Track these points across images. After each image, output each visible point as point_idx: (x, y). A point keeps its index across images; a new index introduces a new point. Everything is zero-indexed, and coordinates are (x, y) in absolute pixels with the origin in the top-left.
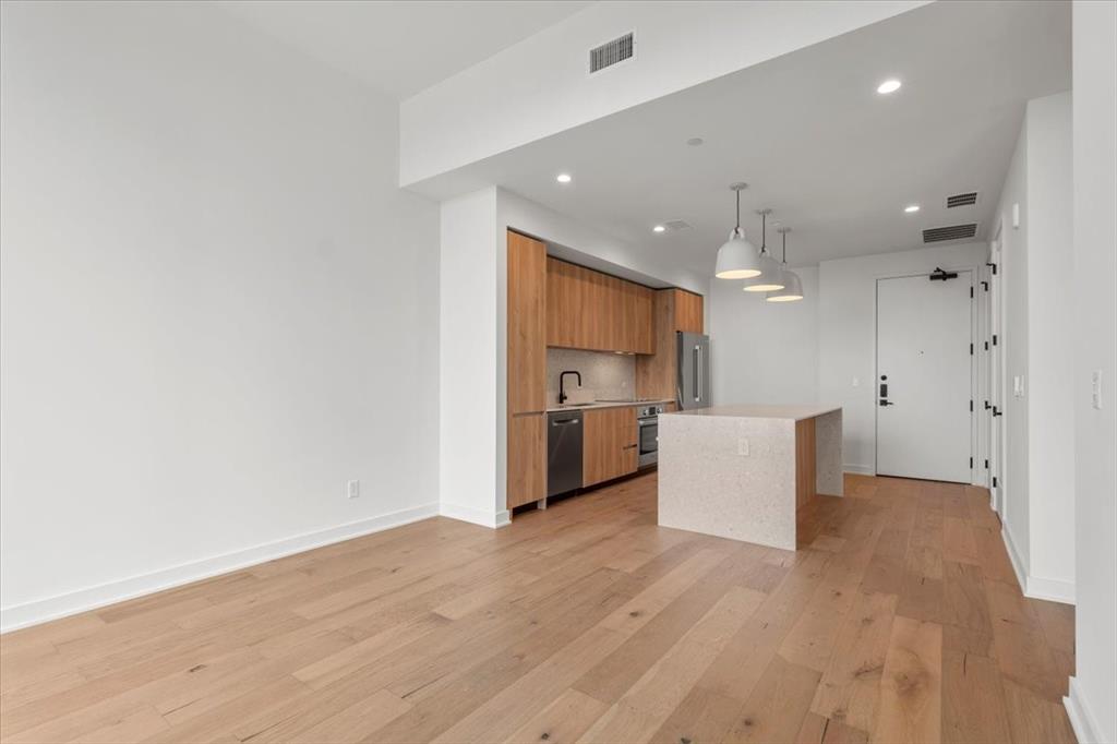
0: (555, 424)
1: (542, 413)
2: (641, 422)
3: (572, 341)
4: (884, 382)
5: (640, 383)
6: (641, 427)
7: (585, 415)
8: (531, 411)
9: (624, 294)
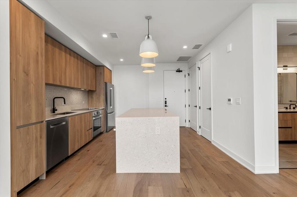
0: (52, 127)
1: (42, 122)
2: (94, 118)
3: (61, 82)
4: (166, 100)
5: (90, 101)
6: (94, 120)
7: (70, 119)
8: (34, 121)
9: (85, 65)
